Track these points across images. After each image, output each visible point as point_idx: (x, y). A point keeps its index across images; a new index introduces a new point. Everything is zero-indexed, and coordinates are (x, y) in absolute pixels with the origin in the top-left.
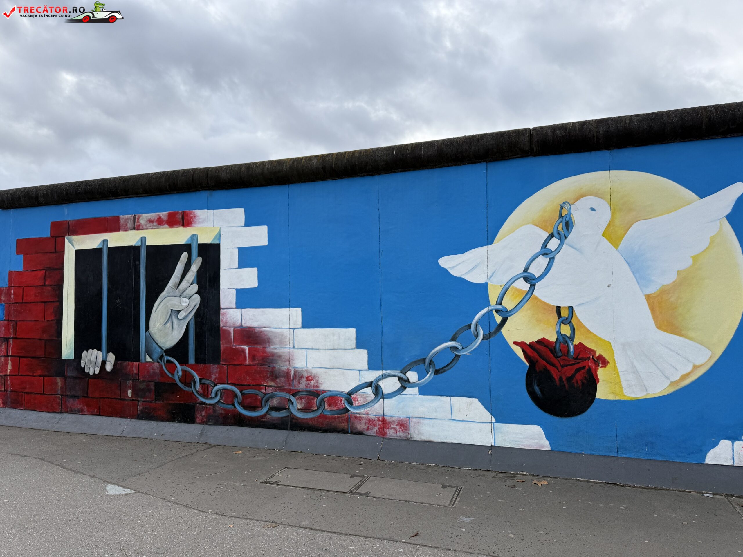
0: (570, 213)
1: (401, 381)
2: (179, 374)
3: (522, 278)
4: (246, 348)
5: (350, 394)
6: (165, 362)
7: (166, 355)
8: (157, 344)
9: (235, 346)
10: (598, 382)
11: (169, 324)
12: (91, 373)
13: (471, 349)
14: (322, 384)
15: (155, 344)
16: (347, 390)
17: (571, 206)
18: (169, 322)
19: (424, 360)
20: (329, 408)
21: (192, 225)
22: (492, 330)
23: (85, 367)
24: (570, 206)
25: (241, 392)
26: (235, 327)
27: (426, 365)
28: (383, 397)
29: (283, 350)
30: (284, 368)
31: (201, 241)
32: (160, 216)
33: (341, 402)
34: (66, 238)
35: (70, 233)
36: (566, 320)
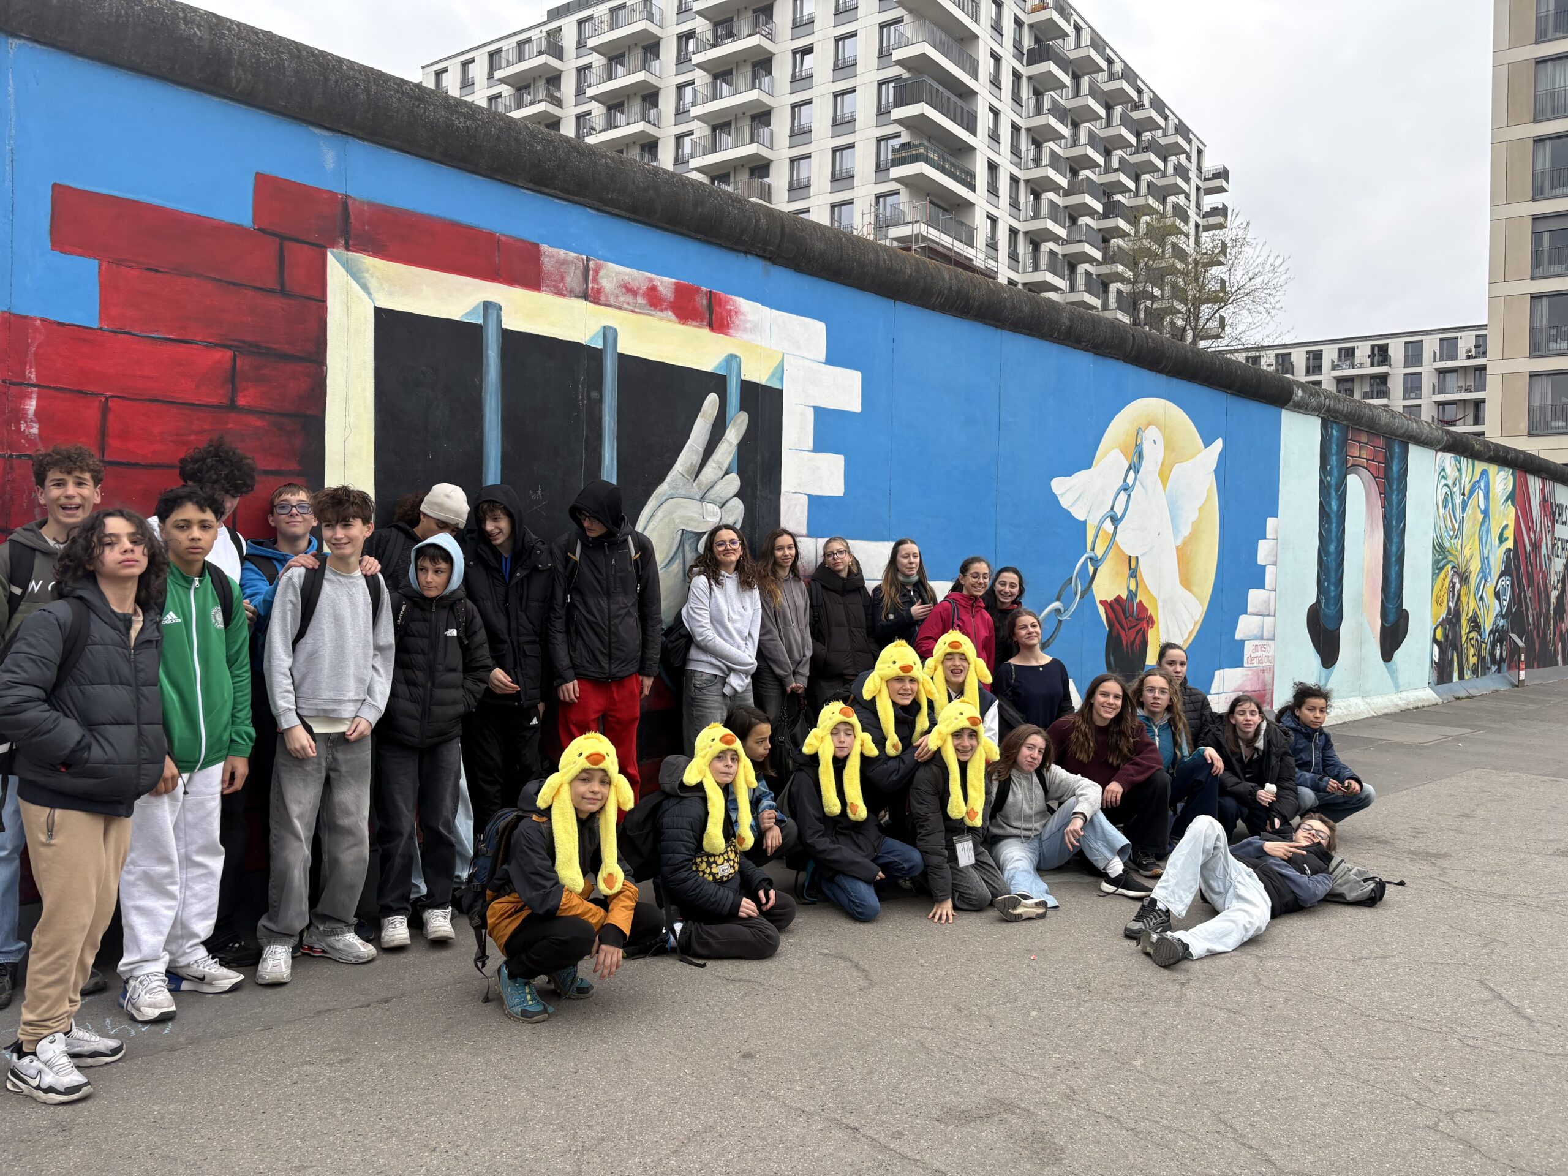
3: (1109, 518)
10: (1148, 645)
11: (677, 563)
13: (1071, 611)
18: (679, 557)
21: (731, 331)
22: (1086, 586)
31: (746, 375)
32: (655, 284)
34: (333, 254)
35: (351, 242)
36: (1134, 573)
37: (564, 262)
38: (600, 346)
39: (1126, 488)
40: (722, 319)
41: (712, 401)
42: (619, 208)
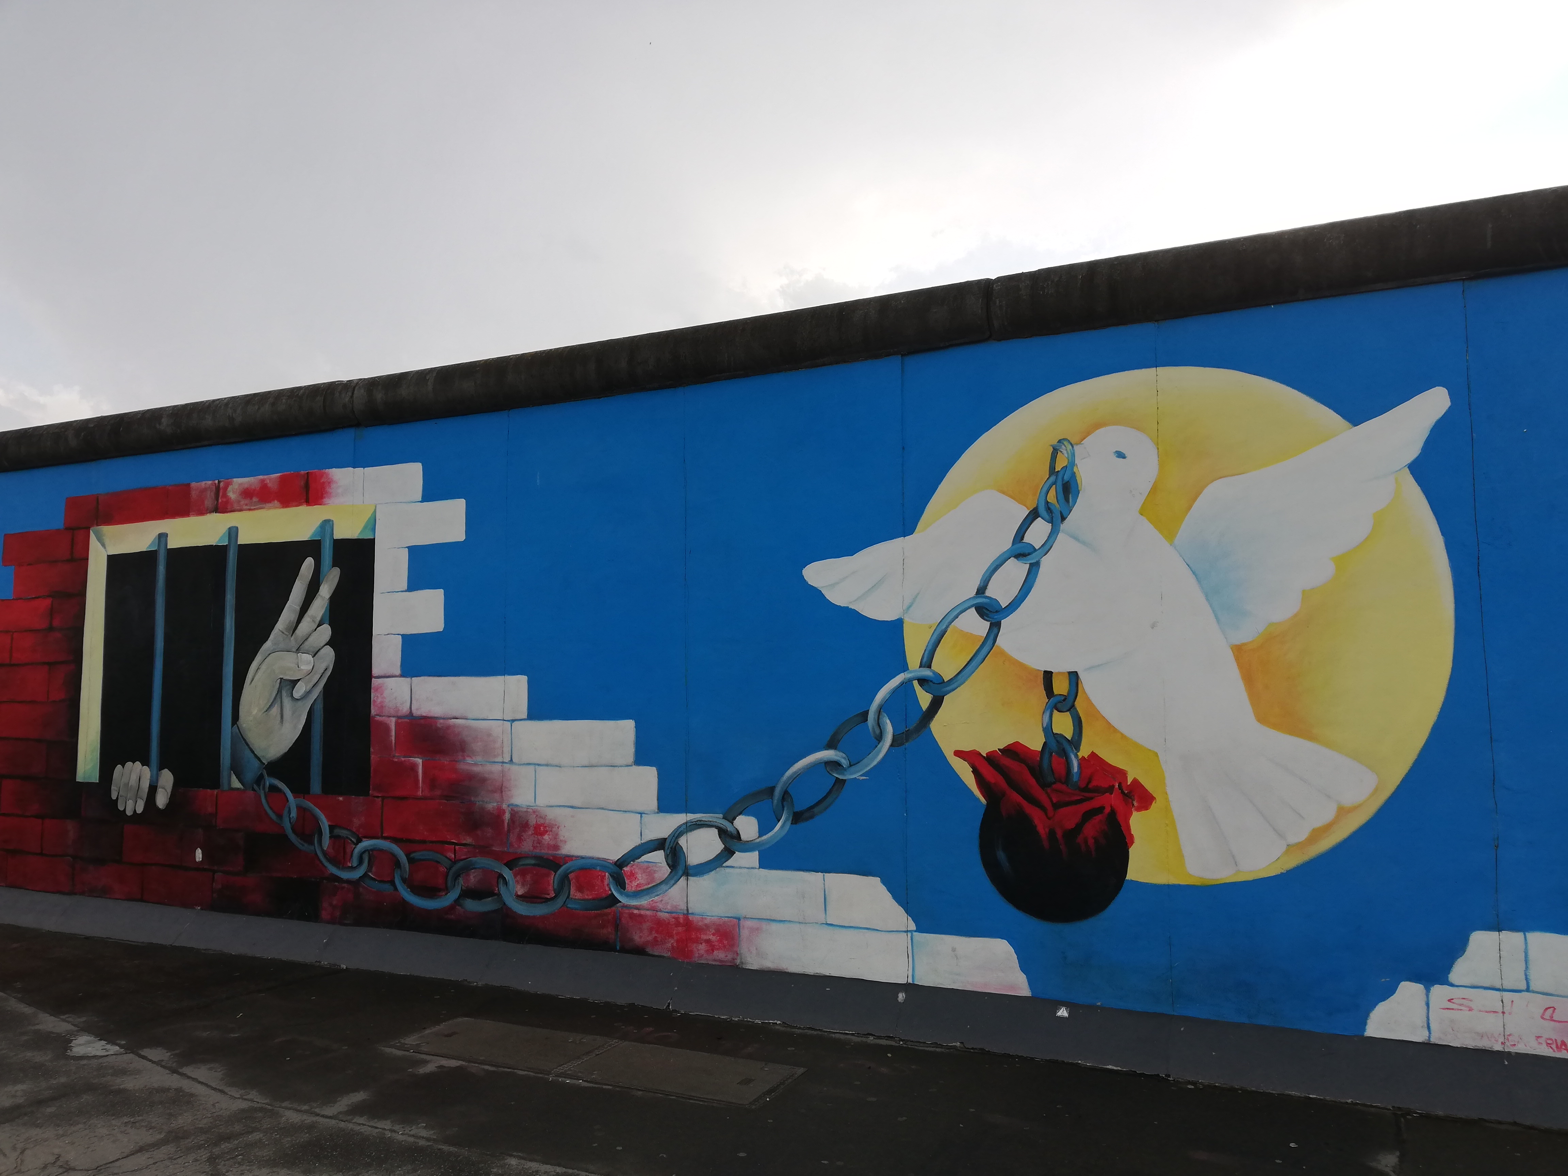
0: (1072, 463)
1: (723, 836)
2: (291, 816)
3: (973, 609)
4: (419, 761)
5: (621, 863)
6: (267, 790)
7: (269, 775)
8: (253, 752)
9: (398, 757)
10: (1132, 842)
11: (275, 710)
12: (129, 813)
13: (867, 766)
14: (565, 842)
15: (248, 752)
16: (615, 856)
17: (1075, 447)
18: (276, 706)
19: (771, 790)
20: (578, 895)
21: (324, 500)
22: (912, 725)
23: (117, 798)
24: (1073, 447)
25: (407, 855)
26: (399, 717)
27: (775, 801)
28: (689, 872)
29: (489, 767)
30: (491, 806)
31: (338, 535)
32: (265, 482)
33: (602, 881)
34: (92, 530)
35: (99, 521)
36: (1064, 703)
37: (205, 490)
38: (226, 543)
39: (1023, 553)
40: (317, 492)
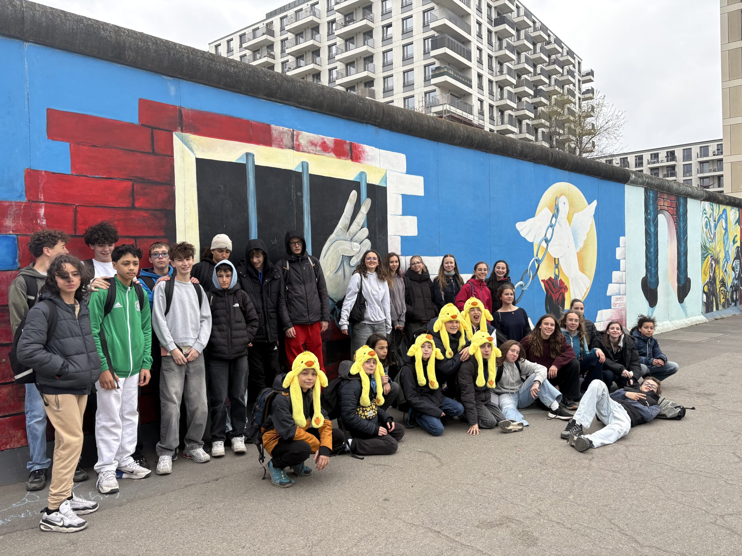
3: (544, 240)
10: (565, 300)
11: (340, 273)
13: (528, 285)
18: (341, 270)
21: (361, 161)
22: (535, 273)
31: (369, 181)
32: (325, 140)
34: (176, 134)
35: (183, 128)
36: (557, 266)
37: (283, 132)
38: (301, 171)
39: (552, 226)
40: (357, 155)
41: (354, 194)
42: (307, 106)
